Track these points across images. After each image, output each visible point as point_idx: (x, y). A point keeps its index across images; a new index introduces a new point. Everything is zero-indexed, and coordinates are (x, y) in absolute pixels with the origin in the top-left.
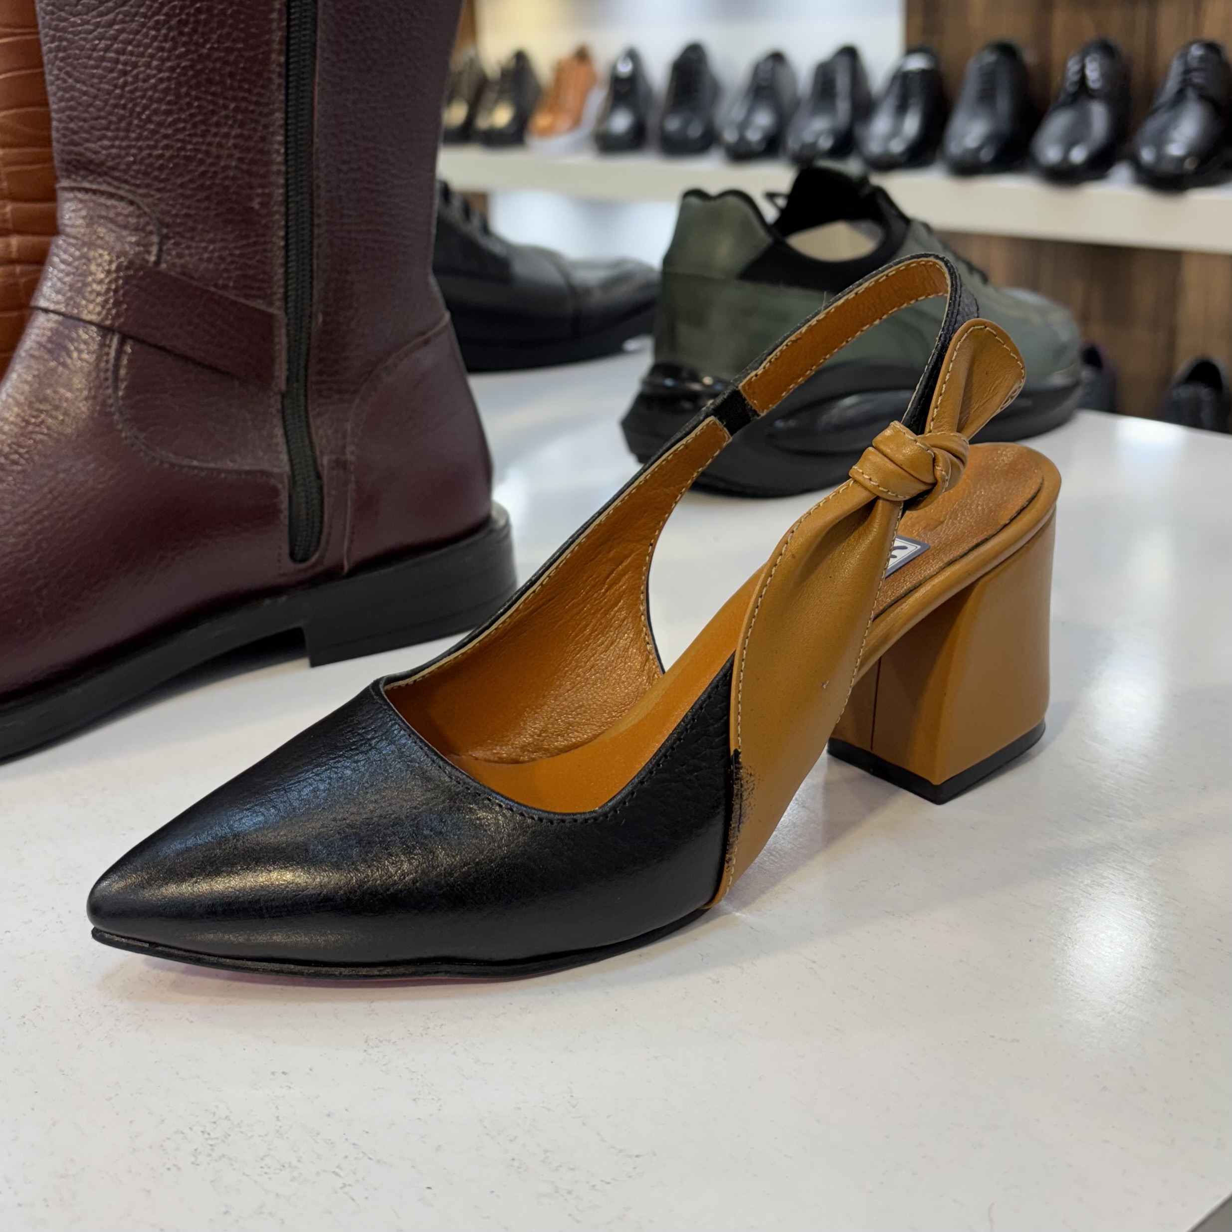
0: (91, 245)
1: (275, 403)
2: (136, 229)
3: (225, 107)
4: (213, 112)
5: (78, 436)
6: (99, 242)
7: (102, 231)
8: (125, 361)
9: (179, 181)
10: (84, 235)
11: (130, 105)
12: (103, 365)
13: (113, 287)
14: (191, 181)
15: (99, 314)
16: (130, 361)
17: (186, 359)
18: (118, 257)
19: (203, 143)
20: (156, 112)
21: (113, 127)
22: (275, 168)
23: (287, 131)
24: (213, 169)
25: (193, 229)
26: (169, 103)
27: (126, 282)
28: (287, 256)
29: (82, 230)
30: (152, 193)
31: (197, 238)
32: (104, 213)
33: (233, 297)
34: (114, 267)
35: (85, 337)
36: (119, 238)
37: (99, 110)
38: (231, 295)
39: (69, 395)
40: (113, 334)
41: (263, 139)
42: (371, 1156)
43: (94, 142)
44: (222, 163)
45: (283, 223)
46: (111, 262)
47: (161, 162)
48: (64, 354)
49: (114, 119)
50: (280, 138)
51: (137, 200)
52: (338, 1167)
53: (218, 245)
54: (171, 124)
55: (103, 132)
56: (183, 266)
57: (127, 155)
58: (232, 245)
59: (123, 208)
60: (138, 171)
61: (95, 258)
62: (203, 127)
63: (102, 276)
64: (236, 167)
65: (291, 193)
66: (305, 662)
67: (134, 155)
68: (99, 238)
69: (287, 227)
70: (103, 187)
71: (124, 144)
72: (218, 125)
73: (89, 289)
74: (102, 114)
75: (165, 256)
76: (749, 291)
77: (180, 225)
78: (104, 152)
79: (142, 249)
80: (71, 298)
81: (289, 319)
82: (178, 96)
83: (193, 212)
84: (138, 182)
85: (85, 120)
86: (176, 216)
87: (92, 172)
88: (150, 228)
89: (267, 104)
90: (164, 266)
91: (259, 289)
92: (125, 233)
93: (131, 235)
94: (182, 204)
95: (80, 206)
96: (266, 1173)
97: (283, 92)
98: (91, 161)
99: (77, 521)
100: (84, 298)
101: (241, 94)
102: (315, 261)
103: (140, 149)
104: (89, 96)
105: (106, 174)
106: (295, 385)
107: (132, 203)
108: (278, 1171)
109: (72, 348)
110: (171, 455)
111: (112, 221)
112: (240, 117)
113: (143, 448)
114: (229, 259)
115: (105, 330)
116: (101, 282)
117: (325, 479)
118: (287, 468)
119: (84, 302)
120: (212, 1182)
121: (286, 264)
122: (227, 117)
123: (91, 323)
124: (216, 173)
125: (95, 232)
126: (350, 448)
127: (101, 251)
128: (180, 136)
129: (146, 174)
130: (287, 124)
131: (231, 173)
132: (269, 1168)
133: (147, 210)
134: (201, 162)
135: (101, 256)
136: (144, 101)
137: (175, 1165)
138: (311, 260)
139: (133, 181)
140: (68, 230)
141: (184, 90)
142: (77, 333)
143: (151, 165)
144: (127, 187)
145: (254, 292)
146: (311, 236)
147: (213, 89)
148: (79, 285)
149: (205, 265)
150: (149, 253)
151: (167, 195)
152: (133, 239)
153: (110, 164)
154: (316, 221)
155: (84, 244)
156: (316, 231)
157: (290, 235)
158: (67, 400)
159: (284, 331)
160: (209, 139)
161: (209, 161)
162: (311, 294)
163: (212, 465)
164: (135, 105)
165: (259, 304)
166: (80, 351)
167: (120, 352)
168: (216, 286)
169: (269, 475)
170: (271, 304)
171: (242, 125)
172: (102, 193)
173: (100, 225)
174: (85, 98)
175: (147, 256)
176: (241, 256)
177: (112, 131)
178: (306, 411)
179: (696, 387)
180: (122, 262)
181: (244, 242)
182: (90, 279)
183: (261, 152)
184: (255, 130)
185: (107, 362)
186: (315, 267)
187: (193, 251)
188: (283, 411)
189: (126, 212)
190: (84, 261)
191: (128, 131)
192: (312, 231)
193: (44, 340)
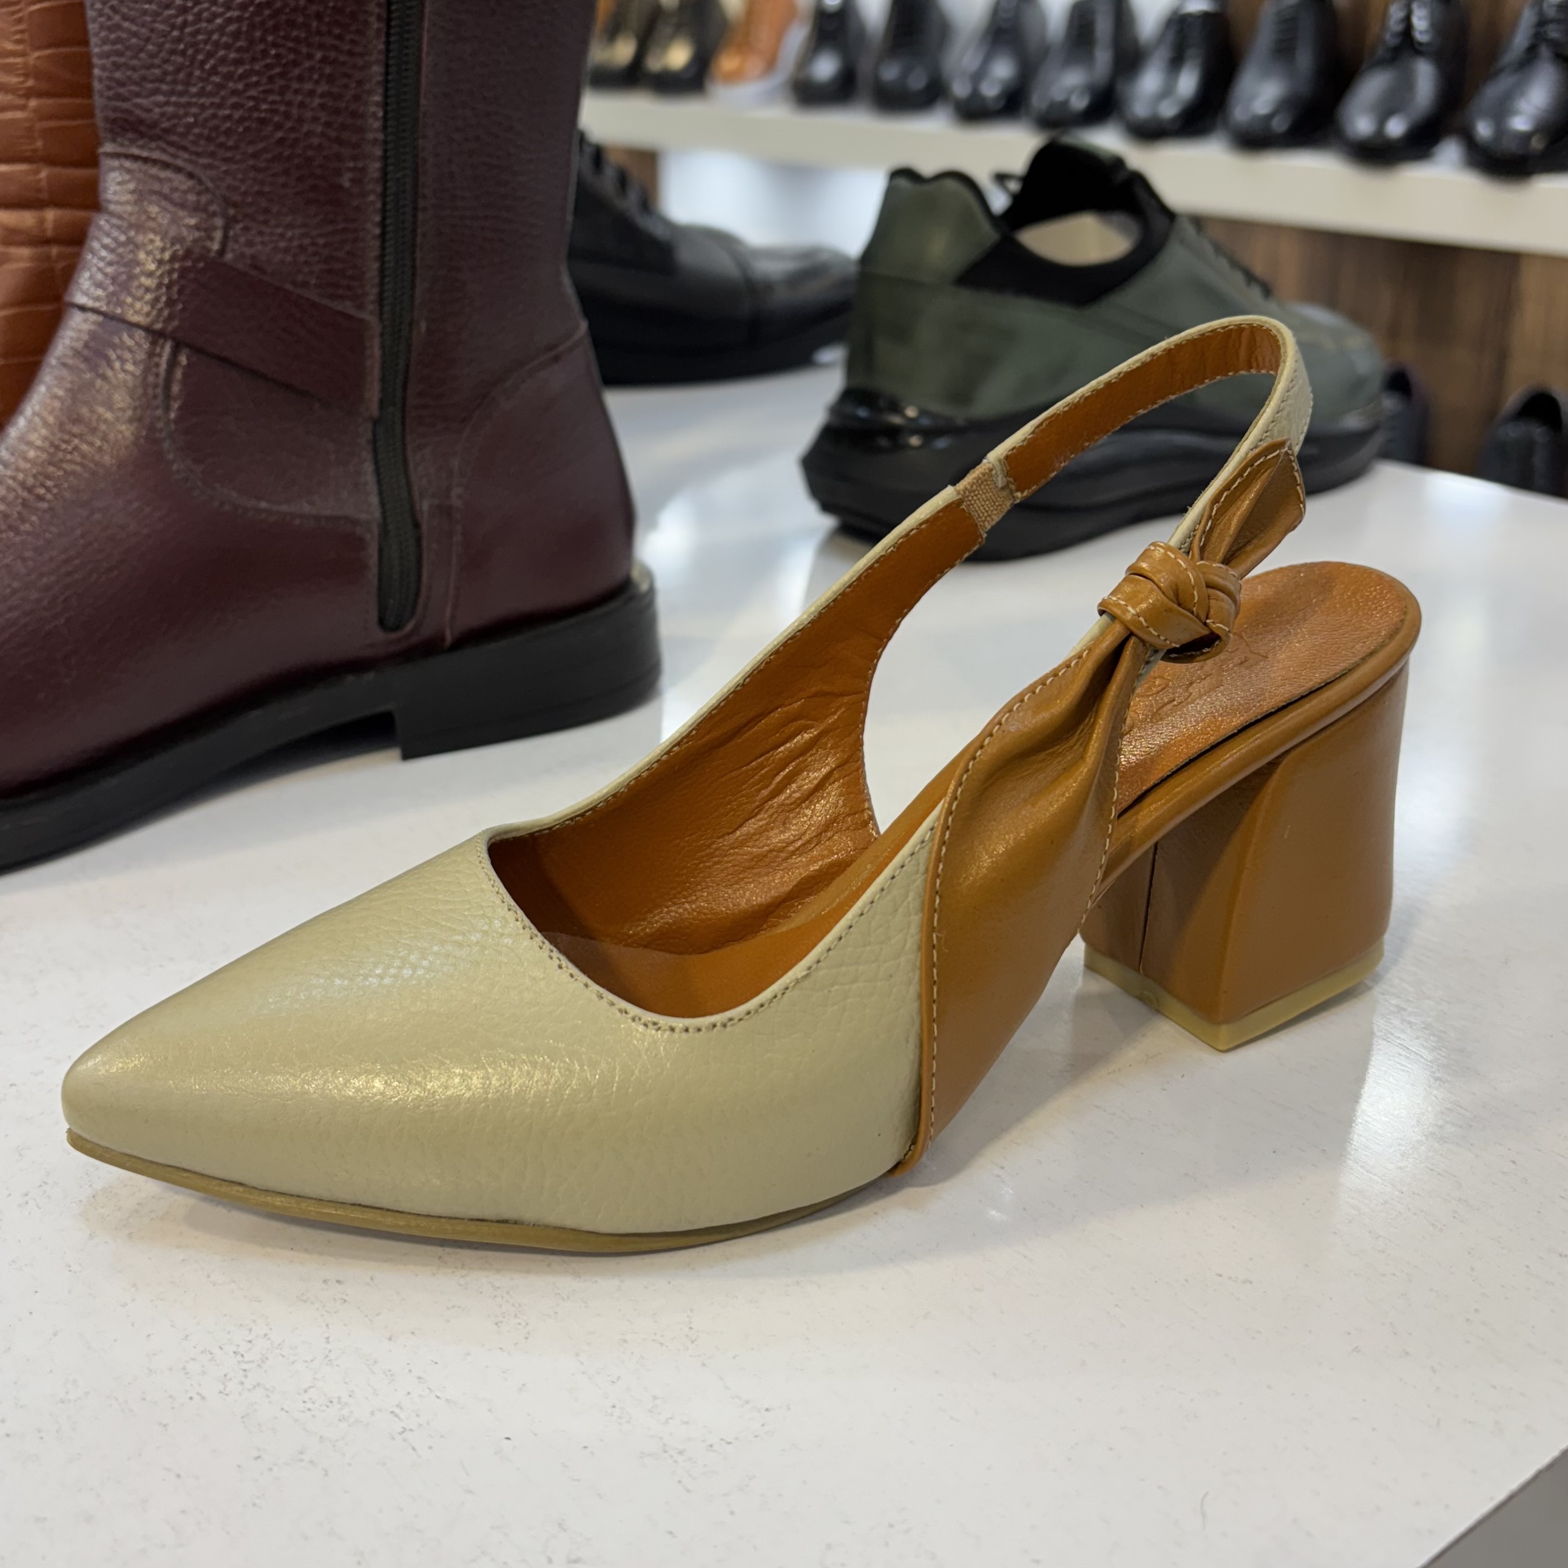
0: (139, 227)
1: (365, 433)
2: (196, 209)
3: (310, 56)
4: (295, 64)
5: (119, 467)
6: (151, 224)
7: (154, 209)
8: (178, 374)
9: (251, 150)
10: (131, 214)
11: (190, 52)
12: (151, 379)
13: (166, 281)
14: (265, 150)
15: (148, 314)
16: (185, 375)
17: (254, 373)
18: (173, 244)
19: (281, 102)
20: (223, 60)
21: (169, 78)
22: (370, 136)
23: (386, 90)
24: (293, 136)
25: (266, 211)
26: (239, 50)
27: (181, 276)
28: (383, 248)
29: (129, 208)
30: (216, 163)
31: (273, 222)
32: (156, 186)
33: (316, 299)
34: (167, 256)
35: (129, 342)
36: (174, 220)
37: (152, 56)
38: (312, 295)
39: (109, 415)
40: (166, 341)
41: (357, 98)
42: (438, 1395)
43: (147, 97)
44: (305, 128)
45: (379, 205)
46: (163, 250)
47: (228, 125)
48: (104, 363)
49: (170, 68)
50: (377, 98)
51: (197, 171)
52: (397, 1406)
53: (298, 232)
54: (241, 77)
55: (157, 85)
56: (253, 257)
57: (186, 115)
58: (314, 233)
59: (181, 182)
60: (200, 136)
61: (144, 245)
62: (282, 82)
63: (152, 267)
64: (323, 134)
65: (390, 168)
66: (395, 753)
67: (195, 116)
68: (149, 218)
69: (384, 210)
70: (156, 155)
71: (183, 100)
72: (300, 79)
73: (136, 283)
74: (157, 61)
75: (231, 245)
76: (968, 299)
77: (251, 204)
78: (157, 110)
79: (203, 234)
80: (113, 294)
81: (384, 327)
82: (252, 42)
83: (267, 189)
84: (200, 150)
85: (134, 69)
86: (245, 193)
87: (142, 135)
88: (213, 208)
89: (362, 55)
90: (229, 256)
91: (349, 288)
92: (181, 213)
93: (191, 217)
94: (254, 179)
95: (127, 177)
96: (309, 1410)
97: (383, 39)
98: (141, 122)
99: (116, 572)
100: (130, 294)
101: (330, 41)
102: (418, 255)
103: (203, 107)
104: (139, 38)
105: (159, 138)
106: (391, 409)
107: (191, 176)
108: (324, 1408)
109: (114, 356)
110: (234, 494)
111: (166, 198)
112: (328, 70)
113: (199, 483)
114: (311, 249)
115: (155, 335)
116: (150, 274)
117: (424, 528)
118: (377, 514)
119: (129, 300)
120: (243, 1417)
121: (381, 257)
122: (312, 69)
123: (137, 326)
124: (296, 140)
125: (146, 212)
126: (456, 491)
127: (151, 236)
128: (253, 92)
129: (209, 139)
130: (387, 81)
131: (316, 141)
132: (313, 1403)
133: (210, 185)
134: (278, 126)
135: (152, 241)
136: (208, 47)
137: (198, 1394)
138: (414, 252)
139: (194, 148)
140: (112, 207)
141: (258, 34)
142: (120, 339)
143: (216, 128)
144: (186, 156)
145: (341, 292)
146: (415, 223)
147: (295, 33)
148: (124, 277)
149: (279, 256)
150: (211, 239)
151: (234, 167)
152: (192, 221)
153: (165, 125)
154: (421, 203)
155: (131, 226)
156: (421, 216)
157: (388, 222)
158: (106, 421)
159: (376, 342)
160: (289, 96)
161: (289, 124)
162: (412, 297)
163: (284, 508)
164: (197, 52)
165: (348, 307)
166: (123, 361)
167: (173, 363)
168: (294, 283)
169: (355, 522)
170: (360, 307)
171: (330, 79)
172: (155, 162)
173: (150, 203)
174: (134, 41)
175: (208, 244)
176: (325, 245)
177: (167, 83)
178: (404, 445)
179: (896, 420)
180: (177, 250)
181: (329, 228)
182: (137, 270)
183: (354, 114)
184: (346, 86)
185: (157, 375)
186: (418, 262)
187: (266, 239)
188: (374, 442)
189: (184, 187)
190: (131, 247)
191: (187, 83)
192: (415, 216)
193: (79, 345)
